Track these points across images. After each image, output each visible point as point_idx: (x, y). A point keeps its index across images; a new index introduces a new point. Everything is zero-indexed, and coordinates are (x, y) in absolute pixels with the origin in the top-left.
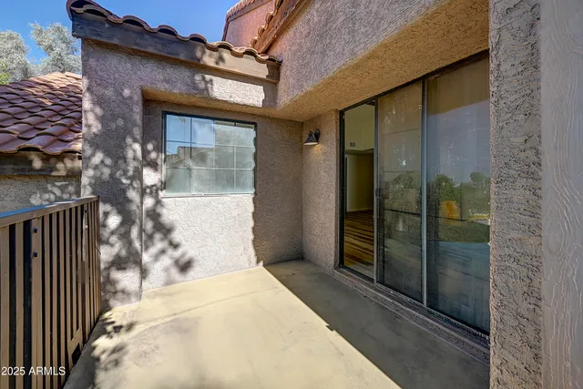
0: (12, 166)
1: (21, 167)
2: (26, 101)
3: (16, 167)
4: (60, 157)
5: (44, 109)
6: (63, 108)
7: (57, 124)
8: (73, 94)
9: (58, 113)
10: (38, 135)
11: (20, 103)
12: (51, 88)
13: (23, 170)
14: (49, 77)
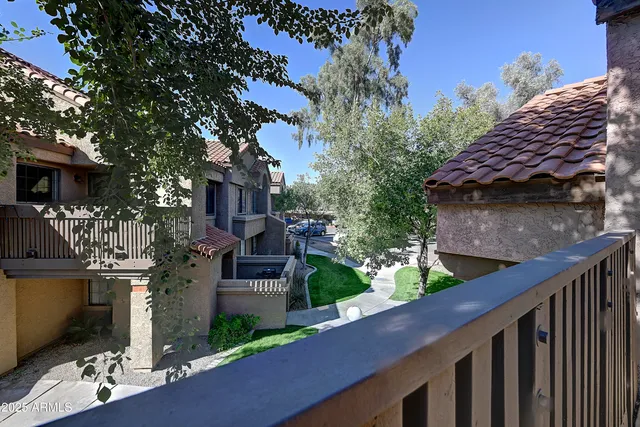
0: (524, 194)
1: (531, 195)
2: (519, 131)
3: (527, 195)
4: (575, 181)
5: (538, 133)
6: (556, 127)
7: (558, 146)
8: (561, 110)
9: (554, 135)
10: (544, 160)
11: (515, 135)
12: (536, 112)
13: (533, 198)
14: (531, 104)
